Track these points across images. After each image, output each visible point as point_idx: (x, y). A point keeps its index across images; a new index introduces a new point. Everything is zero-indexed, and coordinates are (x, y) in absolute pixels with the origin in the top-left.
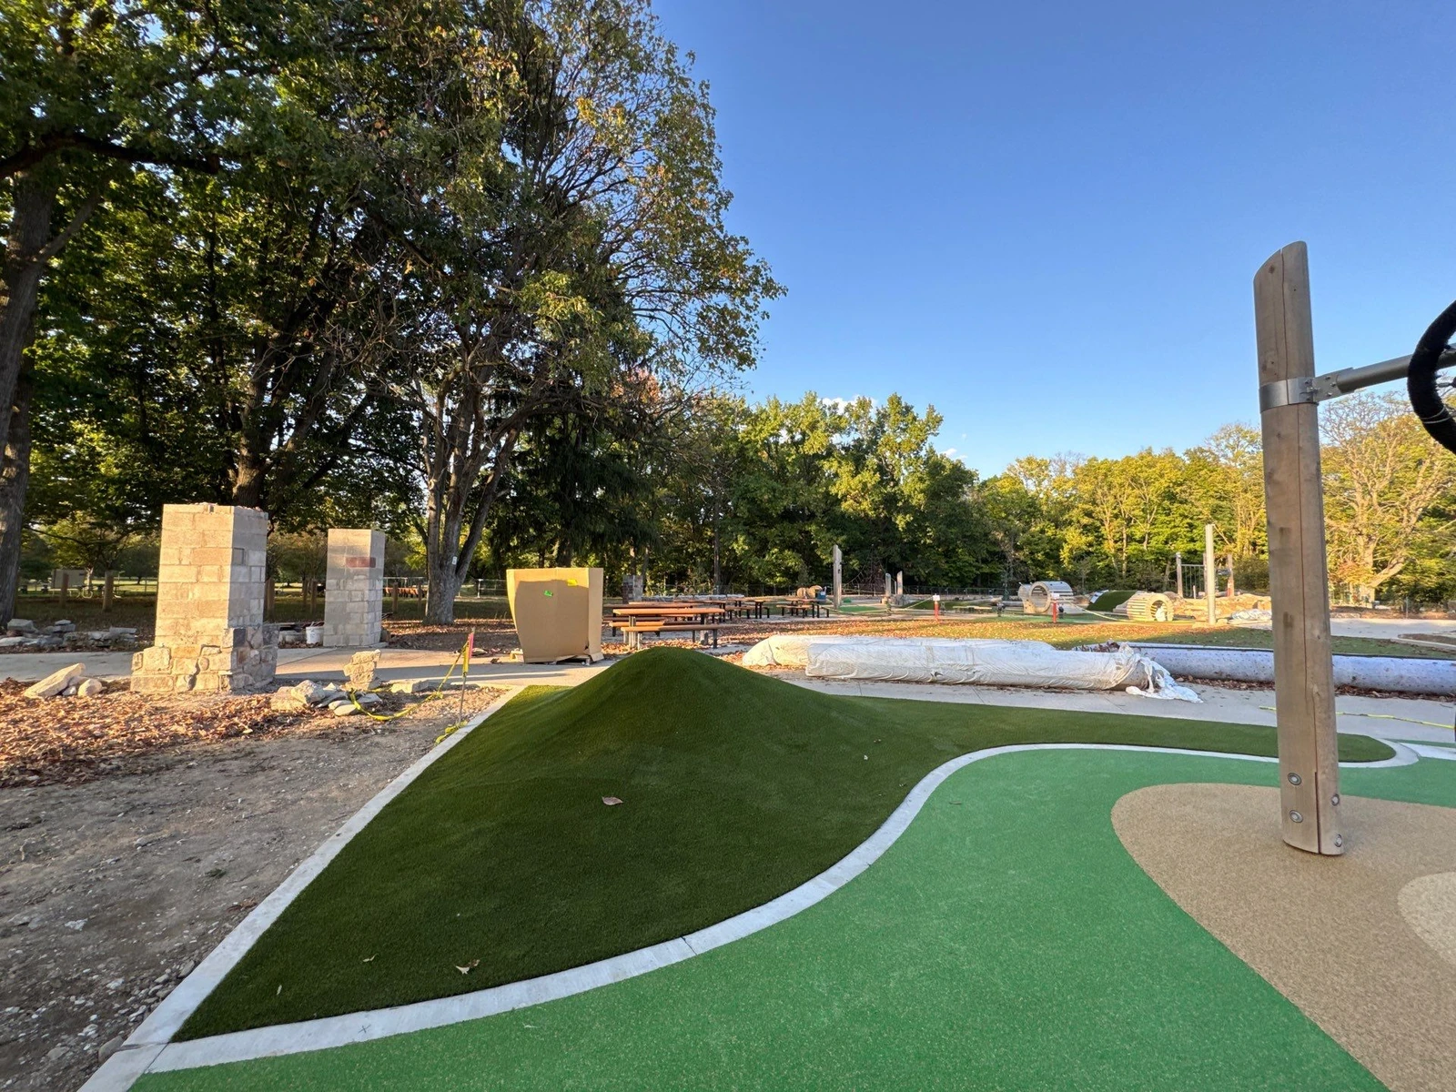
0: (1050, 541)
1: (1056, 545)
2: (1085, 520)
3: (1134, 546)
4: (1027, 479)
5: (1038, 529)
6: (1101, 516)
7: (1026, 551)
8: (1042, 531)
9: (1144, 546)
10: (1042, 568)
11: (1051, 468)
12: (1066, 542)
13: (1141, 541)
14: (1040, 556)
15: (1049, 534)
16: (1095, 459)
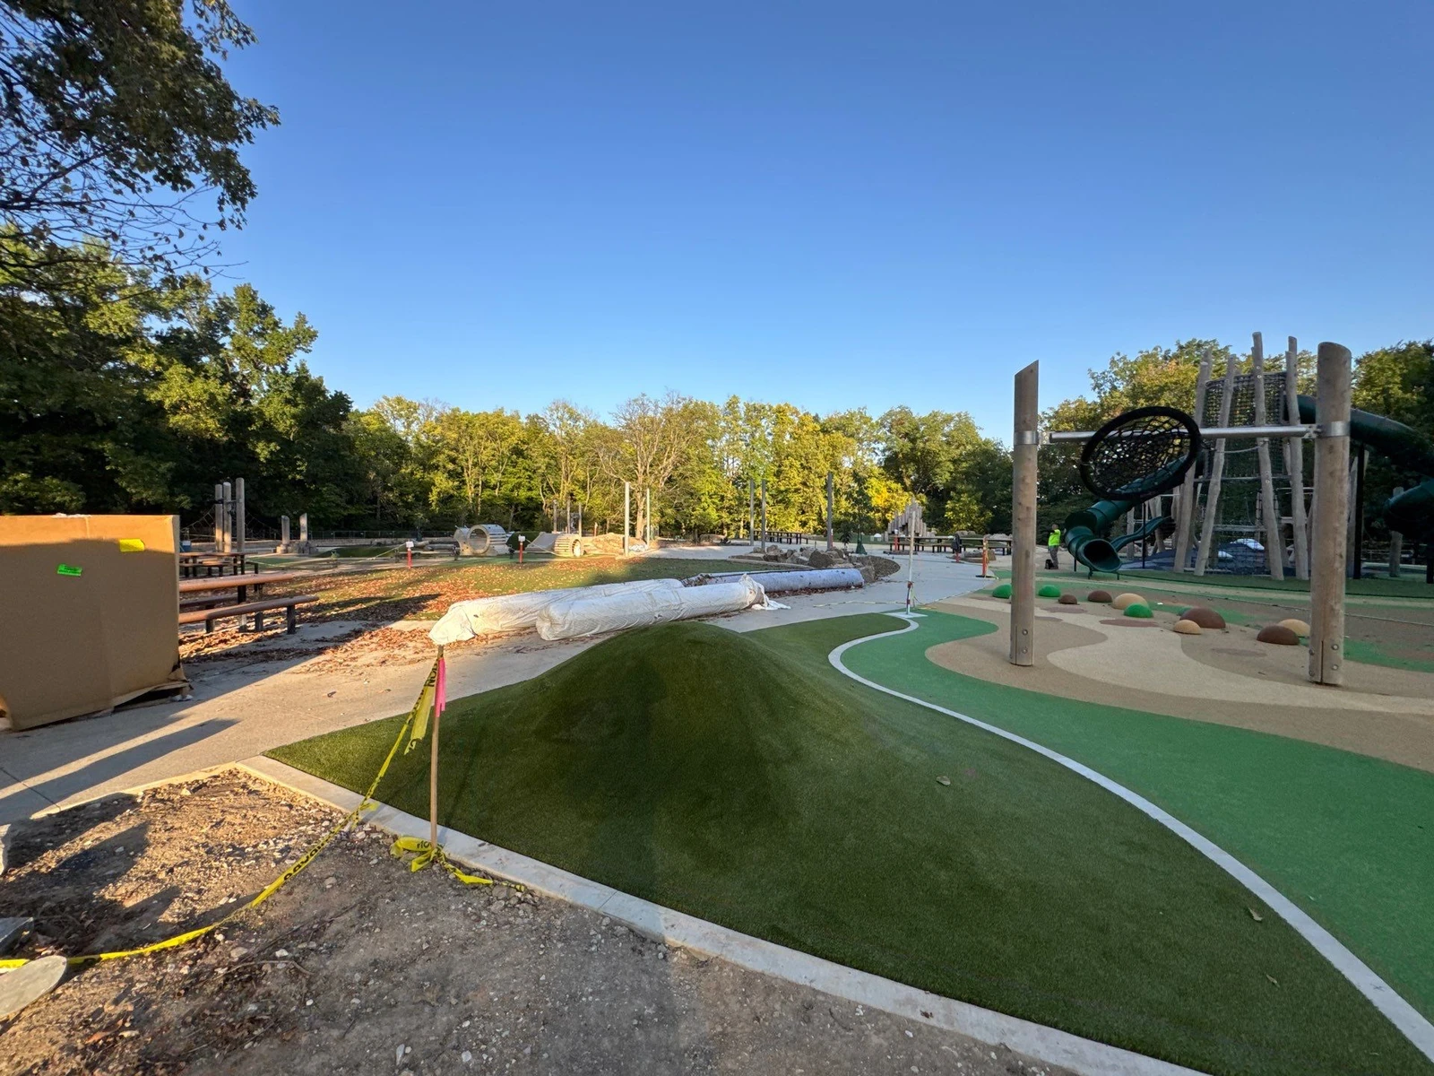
0: (420, 483)
1: (427, 487)
2: (450, 466)
3: (487, 492)
4: (395, 419)
5: (409, 470)
6: (464, 463)
7: (396, 492)
8: (412, 473)
9: (496, 492)
10: (411, 509)
11: (419, 411)
12: (434, 485)
13: (494, 488)
14: (410, 498)
15: (418, 476)
16: (458, 410)
